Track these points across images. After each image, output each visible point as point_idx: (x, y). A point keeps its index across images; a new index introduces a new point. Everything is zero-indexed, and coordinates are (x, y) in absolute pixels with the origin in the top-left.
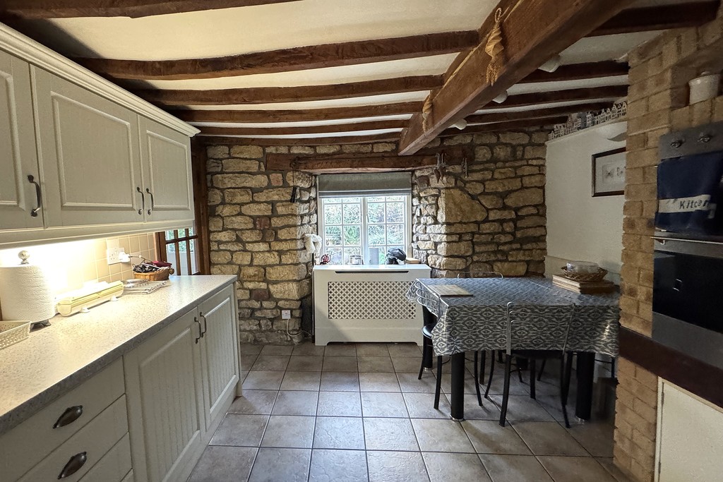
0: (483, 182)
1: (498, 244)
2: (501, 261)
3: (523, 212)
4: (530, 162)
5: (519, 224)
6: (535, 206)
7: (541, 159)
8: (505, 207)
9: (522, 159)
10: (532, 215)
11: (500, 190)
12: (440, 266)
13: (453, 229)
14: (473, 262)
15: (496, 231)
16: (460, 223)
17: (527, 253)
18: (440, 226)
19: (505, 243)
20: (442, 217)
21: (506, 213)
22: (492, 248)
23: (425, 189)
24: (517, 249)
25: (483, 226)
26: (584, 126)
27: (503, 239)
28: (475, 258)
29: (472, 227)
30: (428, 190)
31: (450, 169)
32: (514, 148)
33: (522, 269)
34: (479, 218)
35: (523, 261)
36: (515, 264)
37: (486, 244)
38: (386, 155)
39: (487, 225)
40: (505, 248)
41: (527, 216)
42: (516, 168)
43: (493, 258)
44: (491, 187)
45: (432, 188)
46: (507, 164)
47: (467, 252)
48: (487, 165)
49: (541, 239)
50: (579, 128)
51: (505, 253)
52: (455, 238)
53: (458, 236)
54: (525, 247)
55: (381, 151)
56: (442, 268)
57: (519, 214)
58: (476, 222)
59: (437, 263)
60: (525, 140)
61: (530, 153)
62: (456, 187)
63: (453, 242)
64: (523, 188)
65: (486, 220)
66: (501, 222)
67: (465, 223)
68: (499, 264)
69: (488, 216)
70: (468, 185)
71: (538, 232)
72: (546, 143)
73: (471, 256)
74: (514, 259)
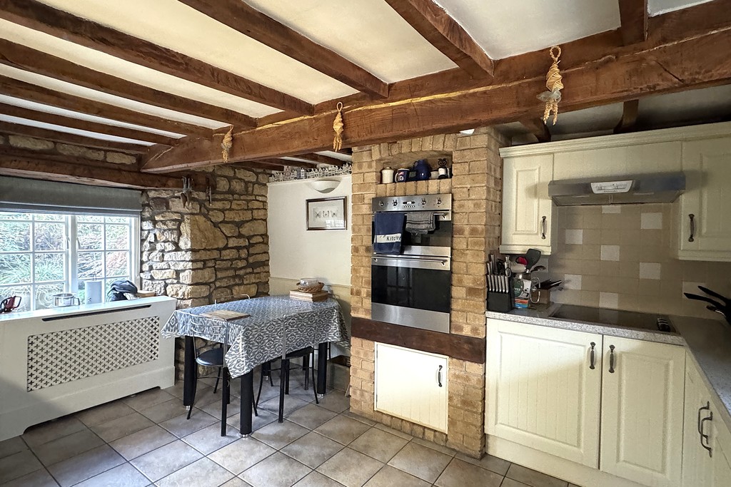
0: (223, 211)
1: (236, 269)
2: (238, 285)
3: (253, 241)
4: (257, 198)
5: (252, 251)
6: (261, 235)
7: (264, 196)
8: (240, 236)
9: (252, 195)
10: (260, 243)
11: (237, 220)
12: (184, 295)
13: (198, 256)
14: (216, 288)
15: (234, 257)
16: (204, 249)
17: (257, 276)
18: (183, 252)
19: (241, 268)
20: (186, 244)
21: (242, 240)
22: (231, 273)
23: (163, 213)
24: (250, 273)
25: (224, 252)
26: (299, 178)
27: (241, 264)
28: (218, 284)
29: (215, 254)
30: (167, 213)
31: (195, 195)
32: (246, 183)
33: (254, 290)
34: (221, 245)
35: (254, 283)
36: (249, 286)
37: (227, 269)
38: (123, 168)
39: (227, 252)
40: (242, 272)
41: (256, 243)
42: (248, 201)
43: (232, 283)
44: (230, 216)
45: (172, 212)
46: (242, 197)
47: (210, 279)
48: (227, 196)
49: (265, 264)
50: (295, 178)
51: (241, 277)
52: (200, 265)
53: (203, 263)
54: (255, 271)
55: (117, 162)
56: (186, 297)
57: (251, 242)
58: (217, 249)
59: (180, 293)
60: (253, 179)
61: (257, 190)
62: (200, 214)
63: (198, 269)
64: (253, 219)
65: (226, 248)
66: (238, 248)
67: (209, 250)
68: (237, 288)
69: (227, 244)
70: (211, 213)
71: (263, 258)
72: (267, 184)
73: (214, 282)
74: (248, 282)
